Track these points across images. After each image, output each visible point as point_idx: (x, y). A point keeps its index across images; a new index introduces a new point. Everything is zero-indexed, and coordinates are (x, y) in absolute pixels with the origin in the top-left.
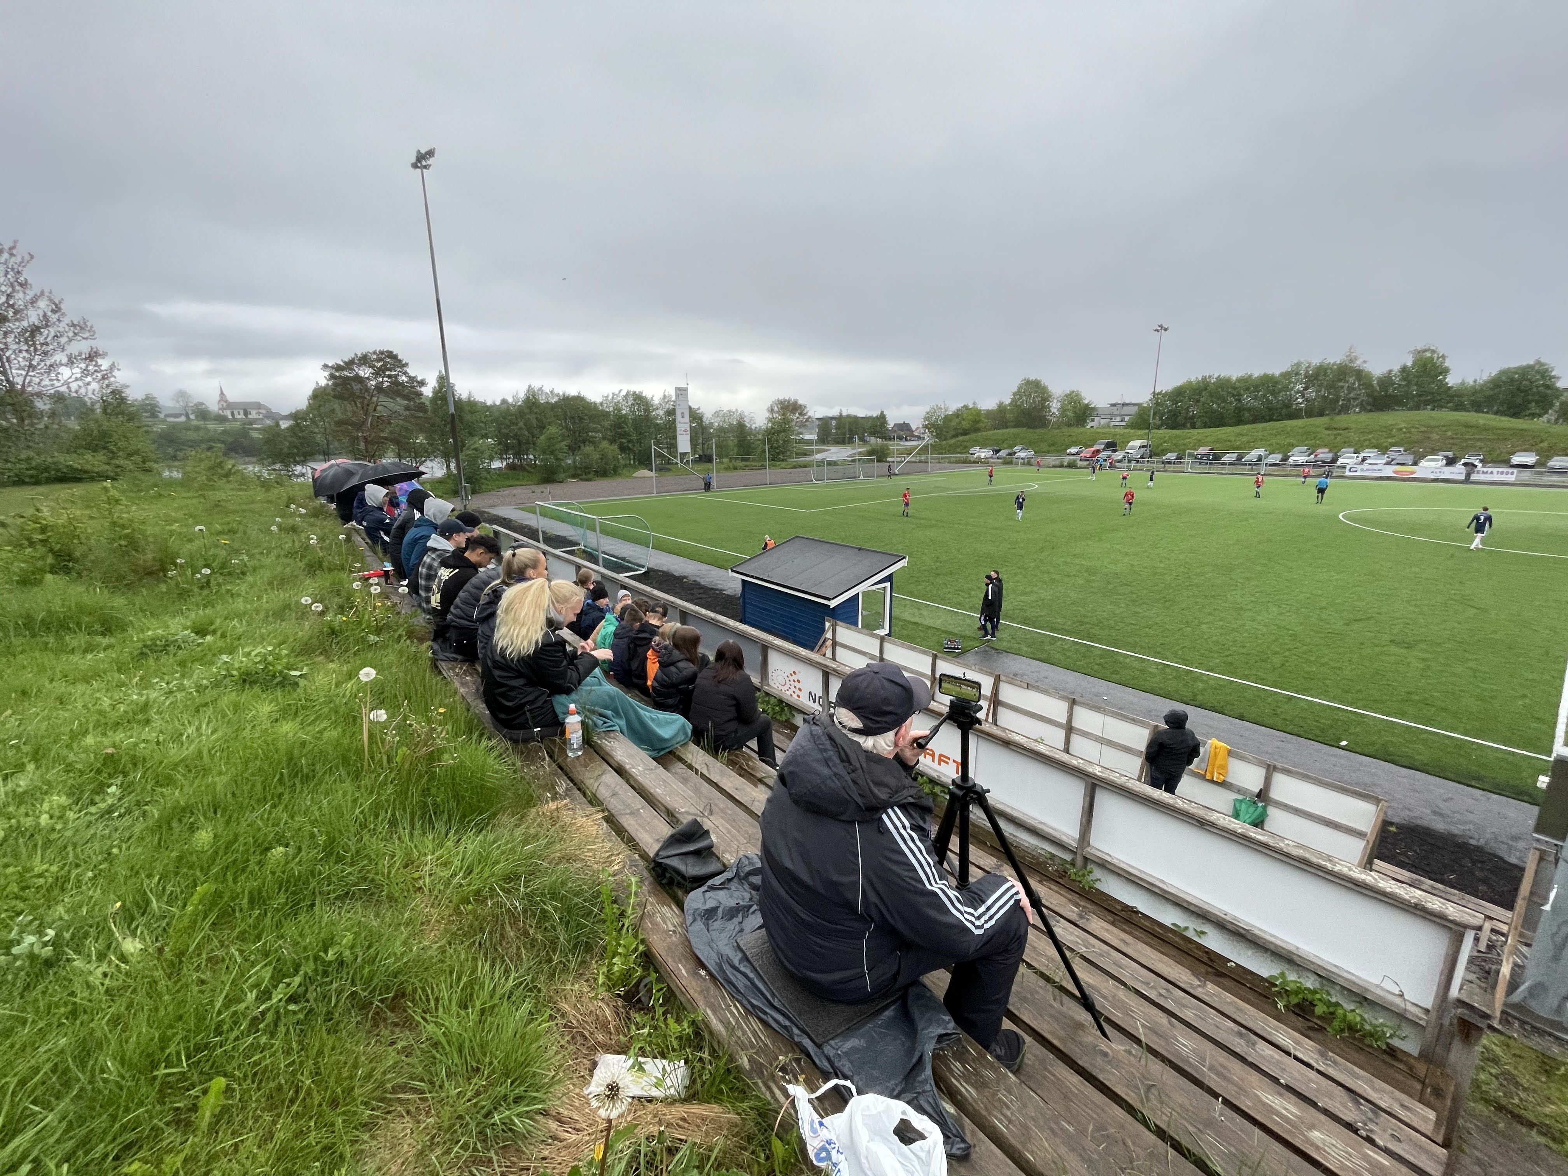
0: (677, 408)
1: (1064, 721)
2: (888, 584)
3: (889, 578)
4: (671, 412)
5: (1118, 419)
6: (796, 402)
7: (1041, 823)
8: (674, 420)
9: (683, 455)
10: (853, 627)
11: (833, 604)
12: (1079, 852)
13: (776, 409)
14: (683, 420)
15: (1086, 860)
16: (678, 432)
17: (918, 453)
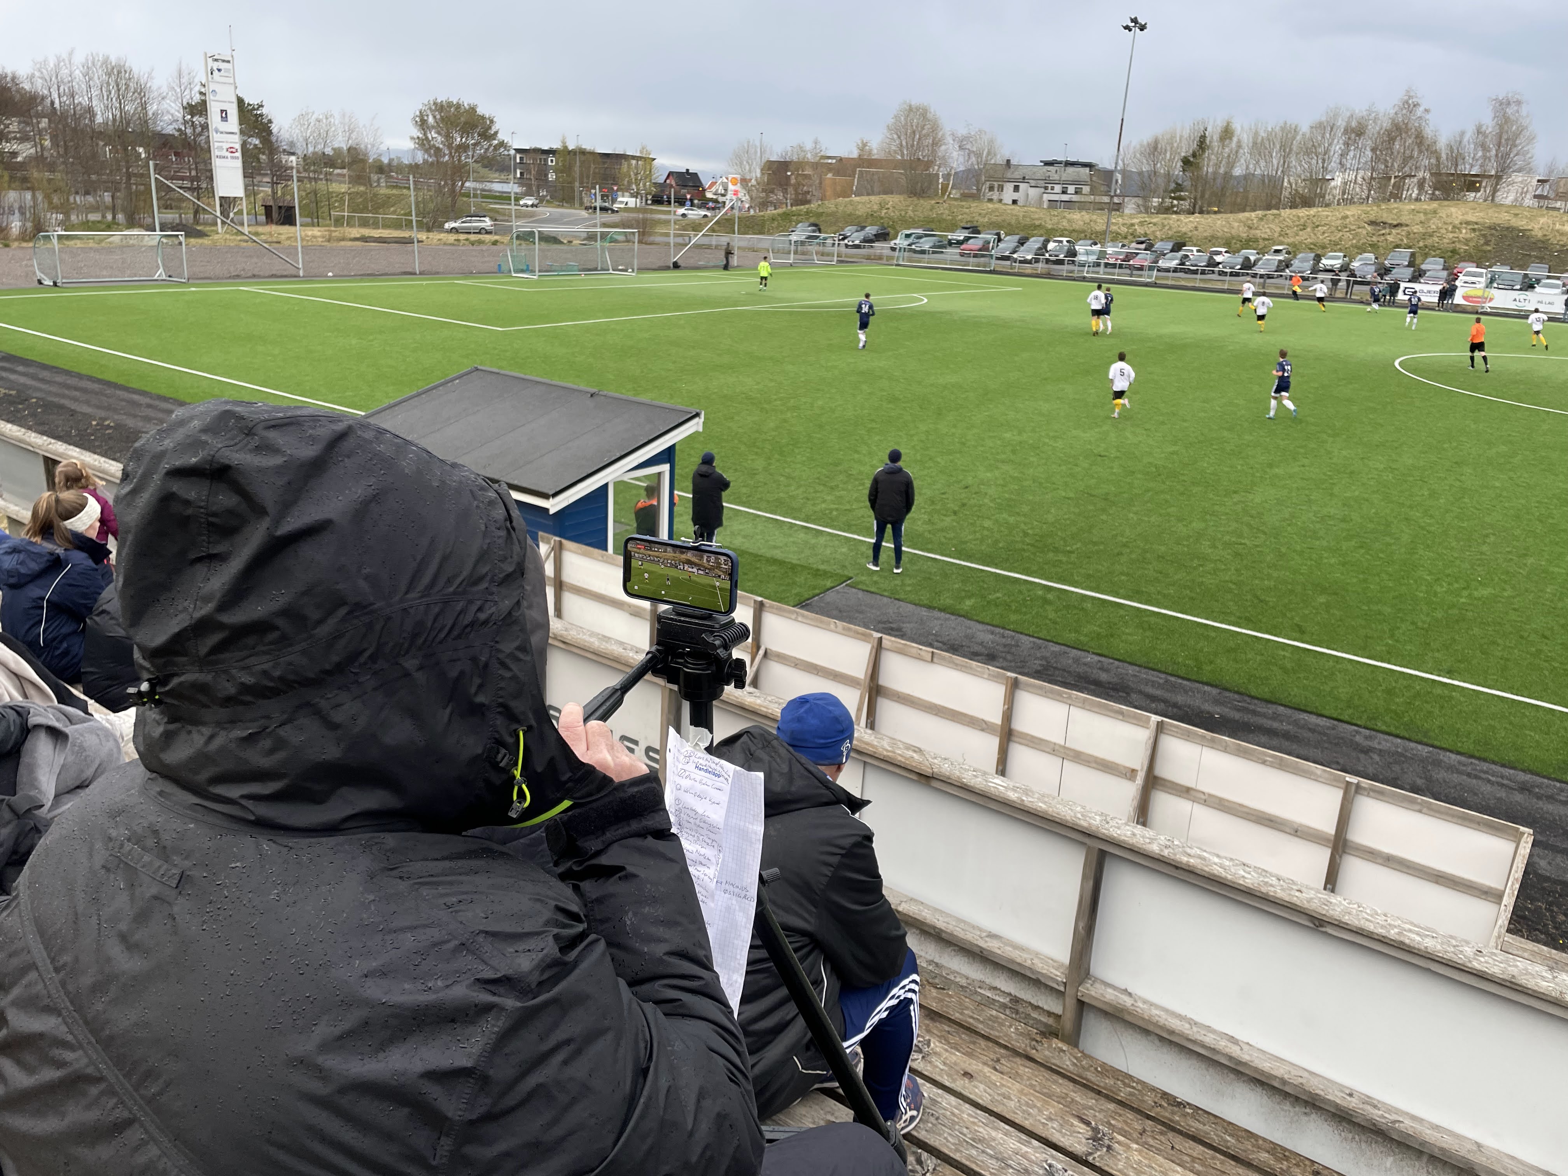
0: (210, 98)
1: (998, 721)
2: (665, 468)
3: (668, 456)
4: (198, 109)
5: (1058, 188)
6: (473, 110)
7: (992, 936)
8: (205, 127)
9: (227, 203)
10: (597, 552)
11: (554, 506)
12: (1070, 991)
13: (431, 120)
14: (223, 126)
15: (1082, 1005)
16: (215, 152)
17: (712, 230)
